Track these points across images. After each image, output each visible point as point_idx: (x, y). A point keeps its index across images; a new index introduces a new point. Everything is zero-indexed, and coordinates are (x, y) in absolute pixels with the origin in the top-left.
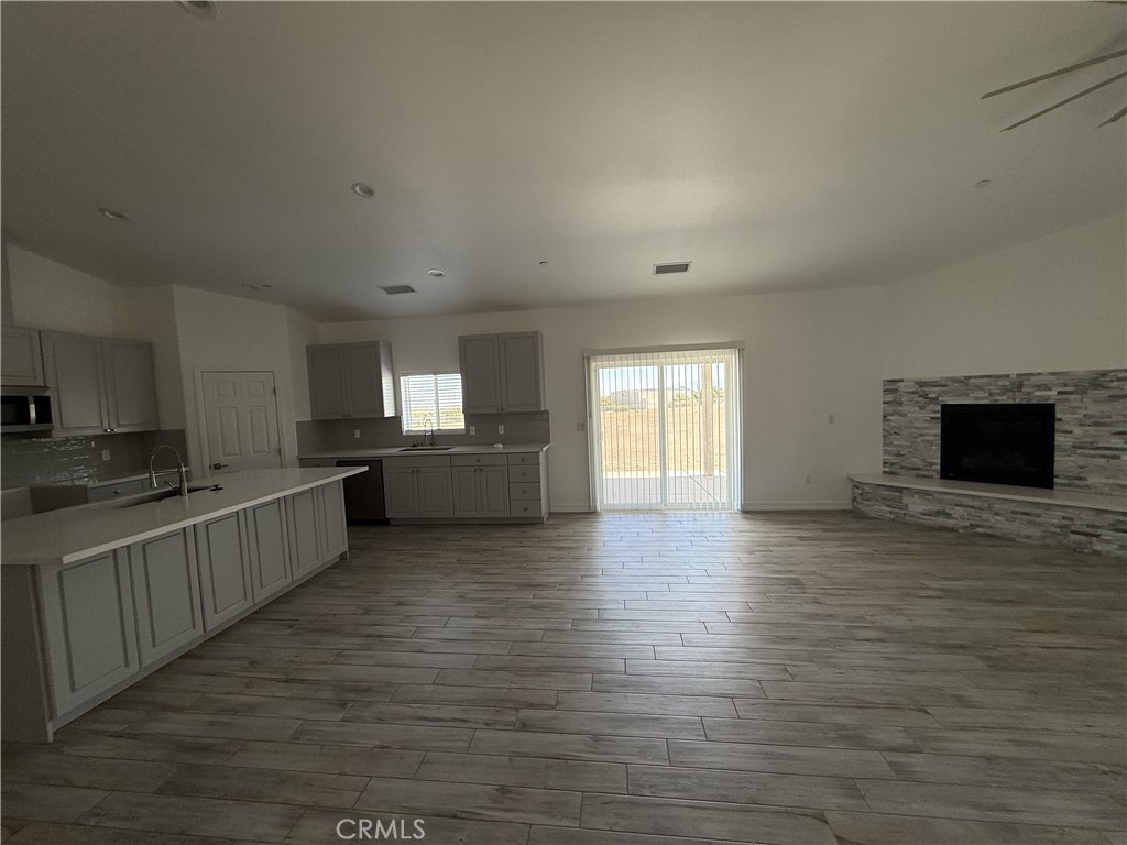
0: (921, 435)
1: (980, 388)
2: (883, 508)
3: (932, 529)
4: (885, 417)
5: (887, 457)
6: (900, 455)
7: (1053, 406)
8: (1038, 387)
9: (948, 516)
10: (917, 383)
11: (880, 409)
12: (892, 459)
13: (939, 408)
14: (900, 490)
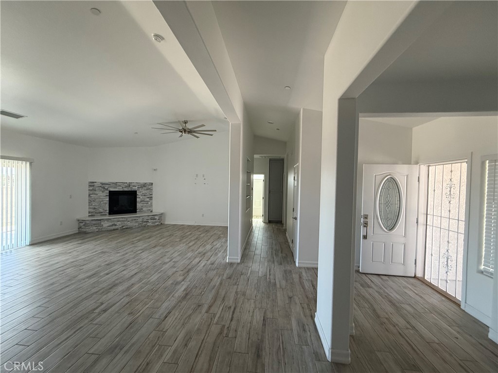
0: (103, 201)
1: (120, 186)
2: (94, 228)
3: (111, 231)
4: (89, 195)
5: (90, 210)
6: (95, 209)
7: (136, 191)
8: (133, 186)
9: (116, 225)
10: (101, 183)
11: (87, 193)
12: (92, 210)
13: (108, 192)
14: (100, 220)
